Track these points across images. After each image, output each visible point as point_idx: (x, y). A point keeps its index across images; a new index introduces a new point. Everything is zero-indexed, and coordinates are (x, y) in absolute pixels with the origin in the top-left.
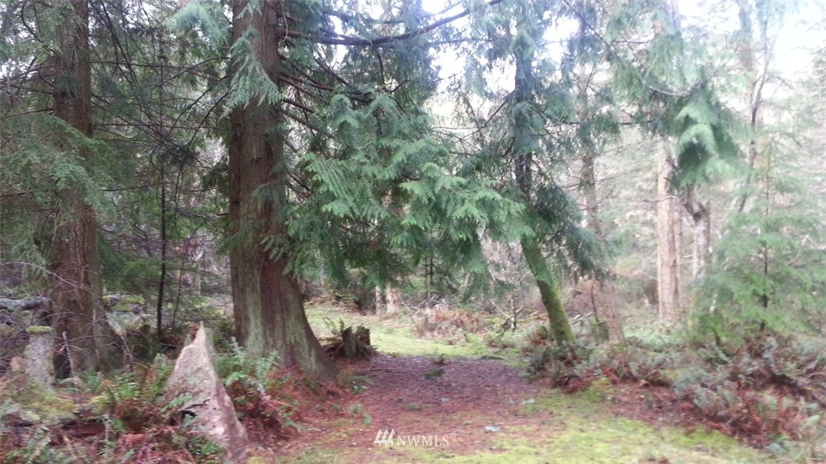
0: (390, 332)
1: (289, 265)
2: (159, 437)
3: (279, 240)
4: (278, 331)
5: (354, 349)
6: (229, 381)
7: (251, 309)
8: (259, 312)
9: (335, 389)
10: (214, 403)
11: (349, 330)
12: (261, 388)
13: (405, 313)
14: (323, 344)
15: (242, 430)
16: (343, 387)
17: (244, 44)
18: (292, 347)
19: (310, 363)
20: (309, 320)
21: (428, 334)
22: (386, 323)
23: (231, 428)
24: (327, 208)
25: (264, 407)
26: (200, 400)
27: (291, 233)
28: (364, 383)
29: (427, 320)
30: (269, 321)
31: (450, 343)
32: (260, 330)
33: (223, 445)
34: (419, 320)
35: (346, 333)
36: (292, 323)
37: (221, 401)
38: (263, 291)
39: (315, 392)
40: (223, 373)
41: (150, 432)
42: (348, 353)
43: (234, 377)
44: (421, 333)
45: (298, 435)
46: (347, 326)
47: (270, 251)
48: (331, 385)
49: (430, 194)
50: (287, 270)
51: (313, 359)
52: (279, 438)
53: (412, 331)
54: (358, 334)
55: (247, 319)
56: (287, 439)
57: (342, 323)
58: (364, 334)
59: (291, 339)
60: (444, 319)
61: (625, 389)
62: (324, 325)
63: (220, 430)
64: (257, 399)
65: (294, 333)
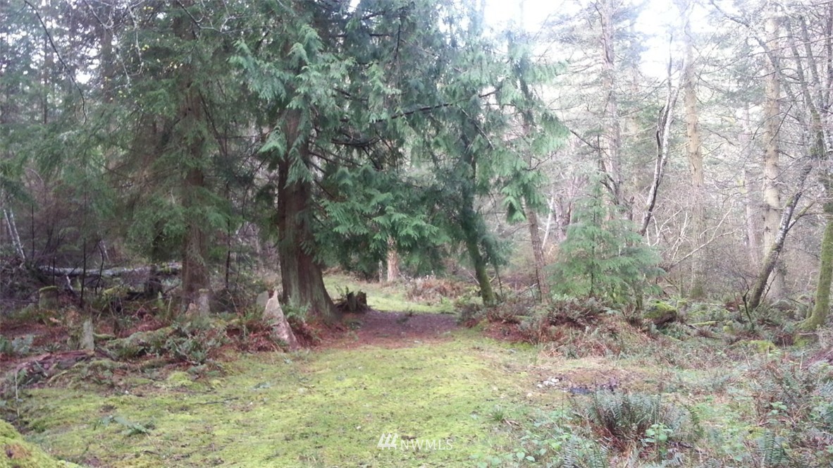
0: (387, 296)
1: (315, 257)
2: (264, 336)
3: (310, 243)
4: (308, 293)
5: (355, 306)
6: (288, 316)
7: (292, 281)
8: (297, 282)
9: (340, 327)
10: (283, 325)
11: (352, 294)
12: (303, 320)
13: (401, 282)
14: (335, 303)
15: (295, 339)
16: (345, 326)
17: (295, 151)
18: (316, 303)
19: (327, 311)
20: (326, 287)
21: (415, 298)
22: (385, 289)
23: (290, 337)
24: (336, 229)
25: (304, 329)
26: (276, 323)
27: (317, 240)
28: (358, 324)
29: (416, 287)
30: (303, 287)
31: (429, 304)
32: (298, 293)
33: (288, 342)
34: (410, 287)
35: (350, 296)
36: (316, 288)
37: (286, 324)
38: (299, 270)
39: (329, 327)
40: (285, 313)
41: (261, 333)
42: (351, 309)
43: (290, 314)
44: (410, 297)
45: (320, 344)
46: (350, 291)
47: (305, 249)
48: (338, 324)
49: (388, 222)
50: (314, 260)
51: (328, 310)
52: (311, 344)
53: (404, 296)
54: (357, 296)
55: (290, 286)
56: (315, 346)
57: (347, 289)
58: (363, 297)
59: (315, 297)
60: (430, 287)
61: (494, 325)
62: (336, 291)
63: (286, 337)
64: (301, 325)
65: (318, 295)
